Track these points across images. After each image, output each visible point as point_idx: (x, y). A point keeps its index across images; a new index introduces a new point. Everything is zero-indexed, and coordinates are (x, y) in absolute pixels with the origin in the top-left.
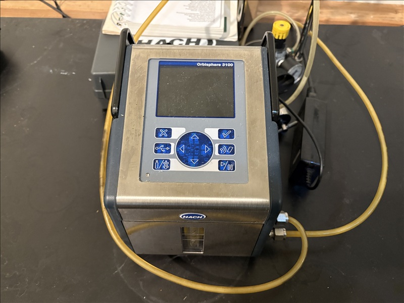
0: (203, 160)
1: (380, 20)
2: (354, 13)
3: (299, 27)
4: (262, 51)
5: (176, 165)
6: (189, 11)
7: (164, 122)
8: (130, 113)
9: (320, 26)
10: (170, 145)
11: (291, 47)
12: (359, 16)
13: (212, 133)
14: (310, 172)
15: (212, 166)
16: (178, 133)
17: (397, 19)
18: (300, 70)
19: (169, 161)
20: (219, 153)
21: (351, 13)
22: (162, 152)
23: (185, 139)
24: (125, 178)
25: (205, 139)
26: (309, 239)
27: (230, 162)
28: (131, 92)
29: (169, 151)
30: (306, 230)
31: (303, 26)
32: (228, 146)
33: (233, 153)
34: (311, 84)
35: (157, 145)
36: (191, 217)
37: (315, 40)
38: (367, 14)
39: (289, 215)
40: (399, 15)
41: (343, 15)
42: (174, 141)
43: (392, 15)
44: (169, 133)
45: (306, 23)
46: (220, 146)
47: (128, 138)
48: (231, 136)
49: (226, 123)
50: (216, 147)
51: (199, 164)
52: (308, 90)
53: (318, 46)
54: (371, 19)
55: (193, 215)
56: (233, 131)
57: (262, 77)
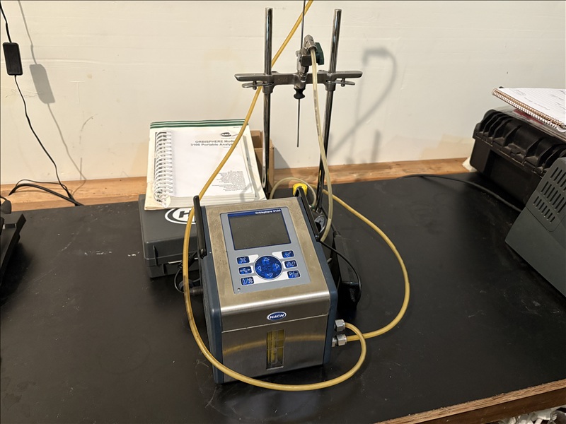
0: (277, 273)
1: (379, 176)
2: (355, 173)
3: (314, 188)
4: (298, 199)
5: (258, 280)
6: (223, 183)
7: (242, 253)
8: (216, 250)
9: (332, 185)
10: (250, 268)
11: (311, 204)
12: (360, 175)
13: (278, 255)
14: (352, 291)
15: (284, 276)
16: (253, 258)
17: (391, 173)
18: (323, 220)
19: (252, 278)
20: (286, 266)
21: (353, 173)
22: (245, 273)
23: (259, 262)
24: (224, 294)
25: (274, 260)
26: (366, 340)
27: (296, 272)
28: (213, 236)
29: (250, 272)
30: (363, 333)
31: (316, 187)
32: (291, 262)
33: (296, 265)
34: (335, 230)
35: (240, 269)
36: (276, 317)
37: (332, 197)
38: (367, 172)
39: (345, 322)
40: (393, 170)
41: (347, 175)
42: (252, 264)
43: (388, 171)
44: (247, 260)
45: (319, 184)
46: (286, 263)
47: (218, 267)
48: (292, 255)
49: (286, 247)
50: (283, 263)
51: (274, 276)
52: (333, 233)
53: (334, 200)
54: (371, 176)
55: (277, 314)
56: (292, 252)
57: (302, 215)
